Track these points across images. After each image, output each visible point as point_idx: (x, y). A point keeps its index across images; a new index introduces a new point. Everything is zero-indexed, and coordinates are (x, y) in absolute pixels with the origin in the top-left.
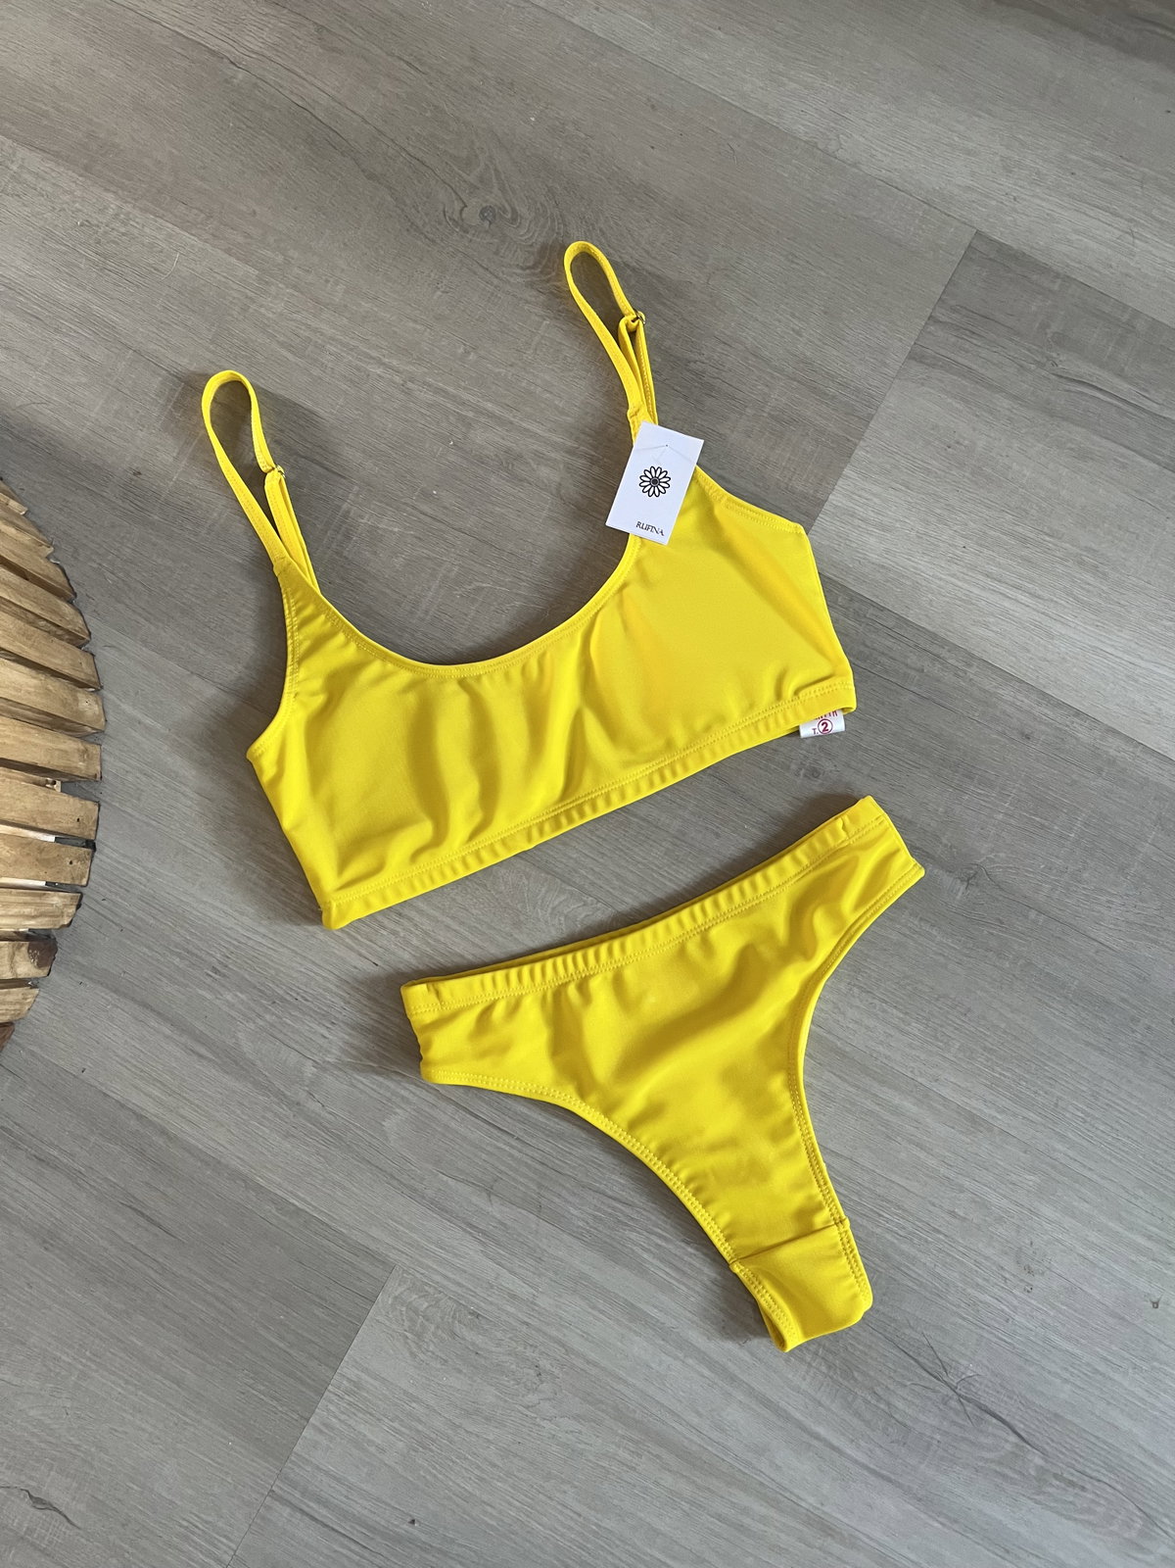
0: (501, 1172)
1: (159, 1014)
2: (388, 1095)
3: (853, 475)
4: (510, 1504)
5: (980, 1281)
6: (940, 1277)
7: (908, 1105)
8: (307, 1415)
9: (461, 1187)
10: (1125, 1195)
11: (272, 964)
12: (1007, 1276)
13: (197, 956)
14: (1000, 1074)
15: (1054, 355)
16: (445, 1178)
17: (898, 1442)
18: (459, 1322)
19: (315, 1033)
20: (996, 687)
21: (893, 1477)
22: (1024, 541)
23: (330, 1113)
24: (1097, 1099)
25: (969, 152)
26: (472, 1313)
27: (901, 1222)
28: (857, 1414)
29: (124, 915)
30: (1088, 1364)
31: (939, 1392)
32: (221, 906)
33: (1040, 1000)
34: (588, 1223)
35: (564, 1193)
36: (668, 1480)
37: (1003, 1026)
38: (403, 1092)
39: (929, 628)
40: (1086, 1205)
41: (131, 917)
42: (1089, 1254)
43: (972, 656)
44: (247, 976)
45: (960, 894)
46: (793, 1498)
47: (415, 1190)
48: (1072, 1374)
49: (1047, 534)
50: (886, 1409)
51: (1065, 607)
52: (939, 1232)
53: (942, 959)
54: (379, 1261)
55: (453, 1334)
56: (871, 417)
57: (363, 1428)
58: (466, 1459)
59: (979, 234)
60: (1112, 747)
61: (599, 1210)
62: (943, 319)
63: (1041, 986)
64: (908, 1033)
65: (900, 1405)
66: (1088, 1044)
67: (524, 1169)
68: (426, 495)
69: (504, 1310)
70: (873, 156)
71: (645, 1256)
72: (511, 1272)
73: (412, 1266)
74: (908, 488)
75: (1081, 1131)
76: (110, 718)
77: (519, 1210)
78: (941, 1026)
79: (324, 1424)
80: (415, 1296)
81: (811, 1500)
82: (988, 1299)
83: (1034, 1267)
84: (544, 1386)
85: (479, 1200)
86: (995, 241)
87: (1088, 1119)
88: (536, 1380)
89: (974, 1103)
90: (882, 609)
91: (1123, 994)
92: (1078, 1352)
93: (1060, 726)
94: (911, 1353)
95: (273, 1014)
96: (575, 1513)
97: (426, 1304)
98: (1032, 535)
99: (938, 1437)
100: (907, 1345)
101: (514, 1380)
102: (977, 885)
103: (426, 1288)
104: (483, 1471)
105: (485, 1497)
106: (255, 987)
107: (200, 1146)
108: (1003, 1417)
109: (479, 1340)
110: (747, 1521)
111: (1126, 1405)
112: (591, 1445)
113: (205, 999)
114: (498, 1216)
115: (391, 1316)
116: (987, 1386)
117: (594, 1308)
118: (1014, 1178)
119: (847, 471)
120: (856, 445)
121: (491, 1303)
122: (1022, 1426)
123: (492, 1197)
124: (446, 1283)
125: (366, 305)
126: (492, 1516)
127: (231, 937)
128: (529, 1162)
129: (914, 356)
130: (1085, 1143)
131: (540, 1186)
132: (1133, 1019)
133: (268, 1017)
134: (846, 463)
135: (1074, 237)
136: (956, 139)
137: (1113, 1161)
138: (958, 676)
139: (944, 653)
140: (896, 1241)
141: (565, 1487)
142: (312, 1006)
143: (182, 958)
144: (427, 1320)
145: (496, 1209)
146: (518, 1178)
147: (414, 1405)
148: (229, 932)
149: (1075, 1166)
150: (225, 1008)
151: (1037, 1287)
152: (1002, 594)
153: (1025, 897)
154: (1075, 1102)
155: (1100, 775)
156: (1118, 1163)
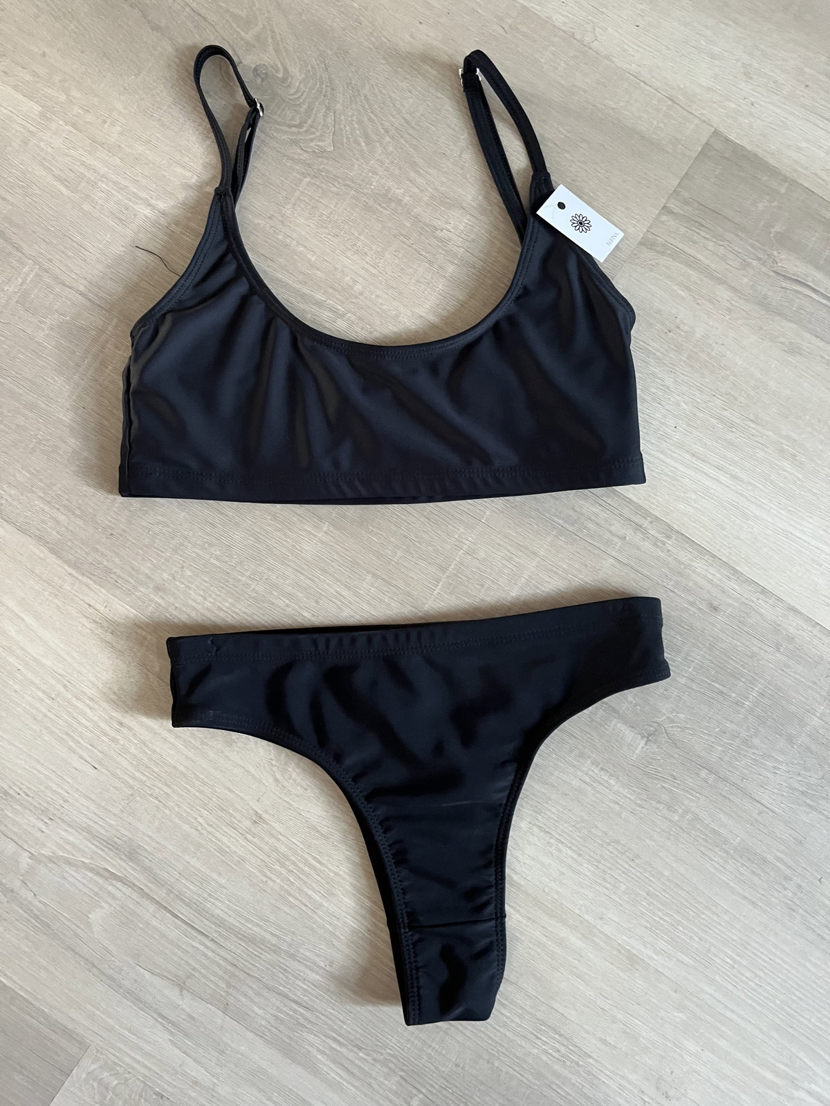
0: (194, 969)
2: (96, 889)
6: (586, 1097)
7: (575, 940)
9: (157, 981)
10: (760, 1036)
12: (646, 1099)
14: (661, 918)
15: (775, 253)
16: (142, 971)
18: (146, 1100)
19: (34, 826)
20: (690, 560)
22: (731, 426)
23: (41, 902)
24: (745, 948)
25: (713, 56)
26: (157, 1094)
27: (557, 1045)
33: (703, 853)
34: (269, 1023)
35: (250, 993)
37: (667, 873)
38: (110, 888)
39: (634, 499)
40: (725, 1042)
43: (672, 529)
45: (639, 748)
47: (113, 979)
49: (752, 421)
51: (762, 490)
52: (590, 1057)
53: (617, 808)
54: (76, 1040)
59: (716, 133)
60: (792, 625)
61: (281, 1011)
62: (676, 210)
63: (704, 840)
64: (579, 873)
66: (745, 898)
67: (217, 970)
69: (187, 1094)
70: (624, 50)
71: (319, 1057)
72: (195, 1060)
73: (106, 1047)
75: (728, 976)
77: (209, 1006)
78: (610, 869)
80: (106, 1074)
83: (671, 1093)
85: (172, 994)
86: (732, 141)
87: (736, 966)
89: (634, 943)
91: (778, 854)
93: (746, 601)
97: (116, 1082)
98: (738, 421)
102: (655, 743)
103: (118, 1068)
114: (188, 1010)
115: (84, 1089)
118: (664, 1014)
121: (175, 1087)
123: (185, 991)
124: (135, 1065)
125: (140, 148)
128: (221, 962)
129: (647, 243)
130: (730, 987)
131: (229, 985)
132: (786, 878)
135: (804, 144)
136: (703, 43)
137: (754, 1004)
138: (657, 546)
139: (646, 524)
140: (549, 1062)
142: (33, 802)
144: (116, 1095)
145: (187, 1003)
146: (209, 975)
149: (718, 1006)
152: (705, 474)
153: (699, 756)
154: (726, 950)
155: (778, 650)
156: (757, 1007)
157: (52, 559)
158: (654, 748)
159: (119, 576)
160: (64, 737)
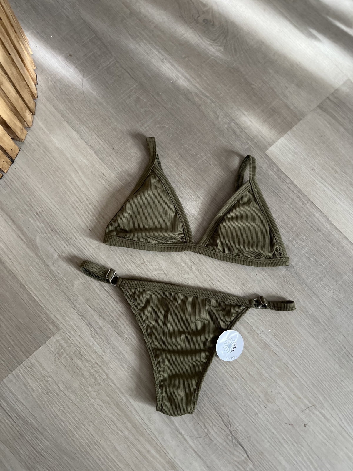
0: (107, 310)
1: (13, 221)
3: (290, 135)
4: (70, 423)
5: (251, 399)
6: (238, 393)
8: (12, 370)
9: (92, 311)
10: (307, 386)
11: (57, 218)
12: (260, 400)
13: (33, 207)
14: (279, 333)
16: (88, 306)
17: (207, 444)
18: (75, 356)
19: (62, 245)
20: (314, 212)
21: (202, 456)
22: (336, 171)
23: (58, 272)
24: (307, 351)
26: (80, 354)
27: (232, 371)
28: (197, 430)
29: (14, 186)
30: (277, 438)
31: (226, 432)
32: (47, 194)
34: (129, 337)
36: (126, 432)
39: (299, 187)
40: (293, 385)
41: (16, 188)
42: (290, 402)
43: (310, 200)
44: (47, 219)
45: (283, 272)
46: (166, 452)
47: (76, 307)
48: (271, 440)
49: (344, 172)
50: (207, 432)
51: (342, 196)
52: (243, 378)
54: (56, 326)
55: (72, 359)
56: (301, 119)
57: (29, 380)
58: (61, 403)
59: (349, 79)
60: (344, 243)
63: (300, 309)
65: (212, 432)
66: (310, 333)
67: (115, 312)
68: (158, 94)
69: (91, 356)
72: (98, 344)
73: (66, 331)
74: (306, 144)
75: (299, 360)
76: (33, 124)
77: (109, 325)
79: (17, 375)
80: (63, 342)
81: (172, 455)
82: (251, 405)
83: (270, 400)
84: (96, 387)
85: (96, 317)
87: (302, 357)
88: (94, 384)
89: (267, 339)
90: (287, 177)
91: (324, 320)
92: (275, 432)
93: (330, 231)
94: (221, 416)
95: (51, 234)
96: (91, 433)
97: (66, 346)
98: (339, 171)
99: (221, 447)
100: (220, 412)
101: (86, 381)
102: (289, 271)
103: (68, 340)
104: (65, 409)
105: (62, 418)
106: (48, 223)
107: (10, 268)
108: (244, 447)
109: (79, 363)
110: (148, 456)
111: (286, 457)
112: (104, 412)
113: (30, 222)
114: (101, 325)
115: (53, 346)
116: (242, 435)
117: (122, 366)
118: (272, 368)
119: (289, 132)
120: (294, 126)
121: (88, 353)
122: (250, 452)
123: (101, 318)
124: (75, 341)
126: (62, 426)
127: (46, 205)
129: (320, 107)
130: (298, 364)
131: (118, 319)
132: (325, 329)
133: (49, 235)
134: (289, 130)
137: (306, 373)
138: (304, 205)
139: (301, 196)
140: (227, 376)
141: (91, 424)
142: (64, 236)
143: (28, 206)
144: (65, 351)
145: (100, 322)
146: (111, 314)
147: (49, 378)
148: (46, 203)
149: (293, 371)
150: (36, 227)
151: (268, 407)
152: (324, 185)
153: (303, 279)
154: (299, 350)
155: (338, 250)
156: (307, 375)
157: (94, 155)
158: (289, 273)
159: (116, 167)
160: (82, 216)
